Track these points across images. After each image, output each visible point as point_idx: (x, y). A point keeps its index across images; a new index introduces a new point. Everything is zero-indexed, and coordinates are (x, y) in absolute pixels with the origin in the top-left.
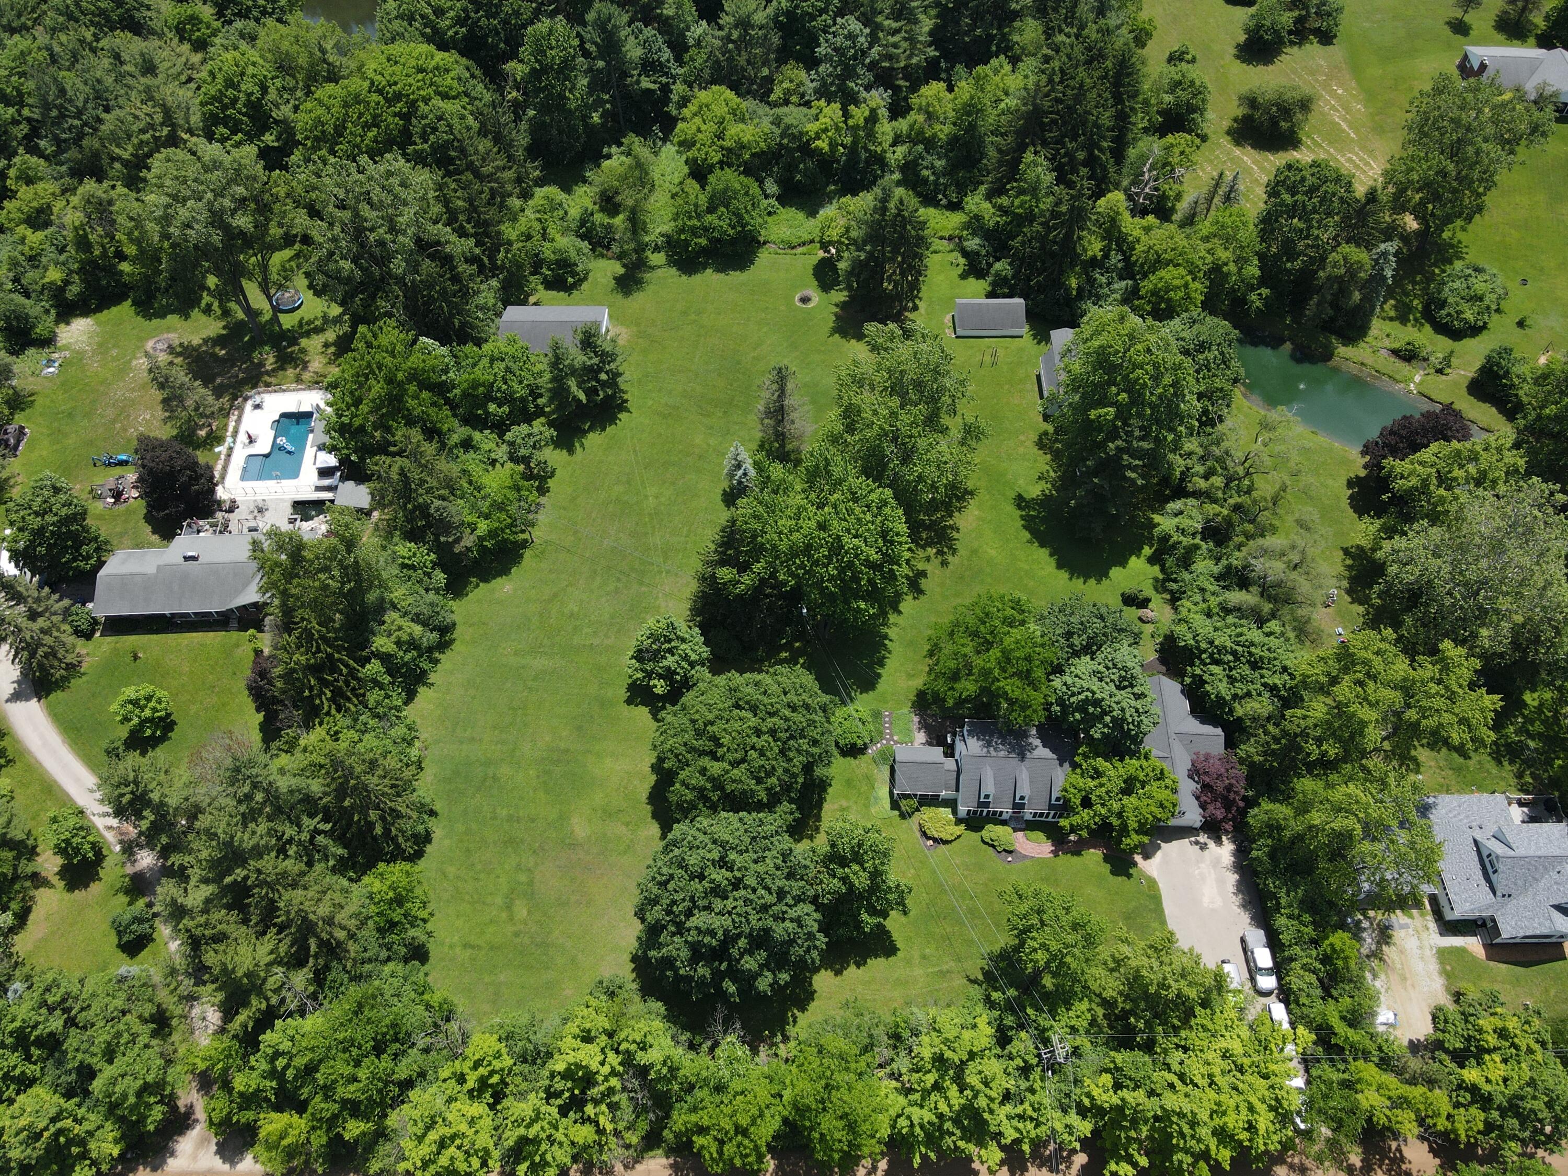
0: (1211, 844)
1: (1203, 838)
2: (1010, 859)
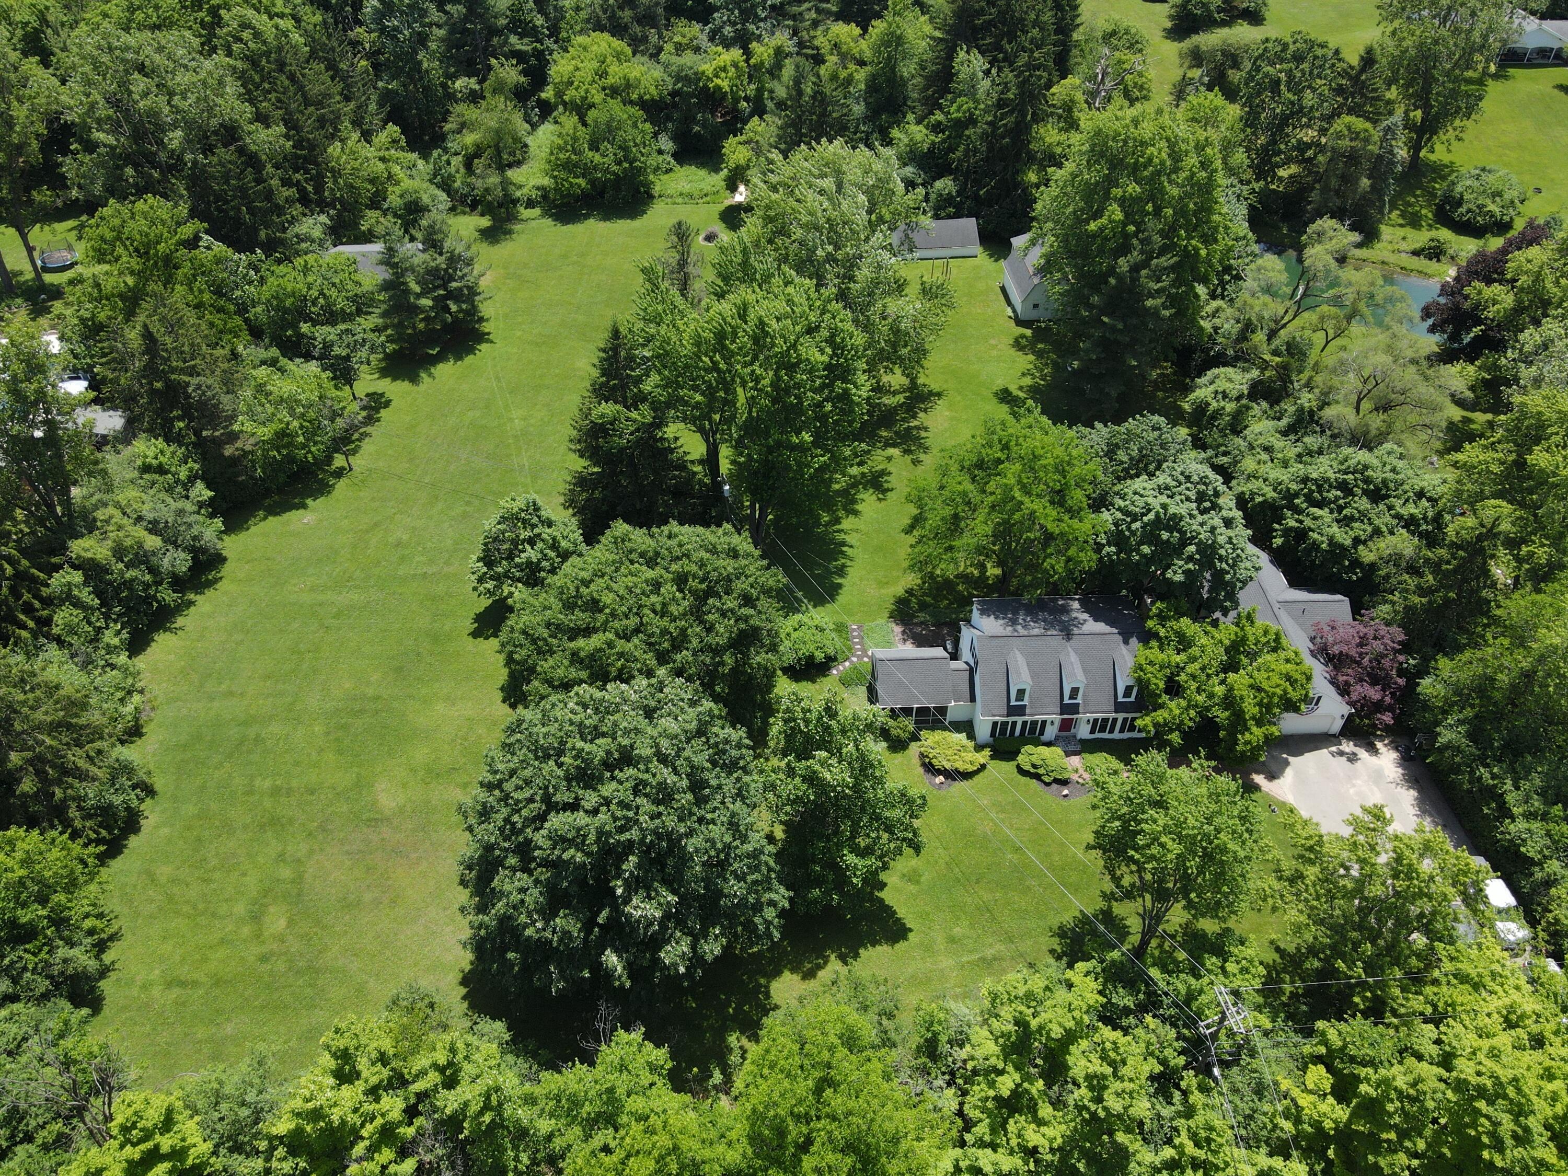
0: (1363, 754)
2: (1066, 792)
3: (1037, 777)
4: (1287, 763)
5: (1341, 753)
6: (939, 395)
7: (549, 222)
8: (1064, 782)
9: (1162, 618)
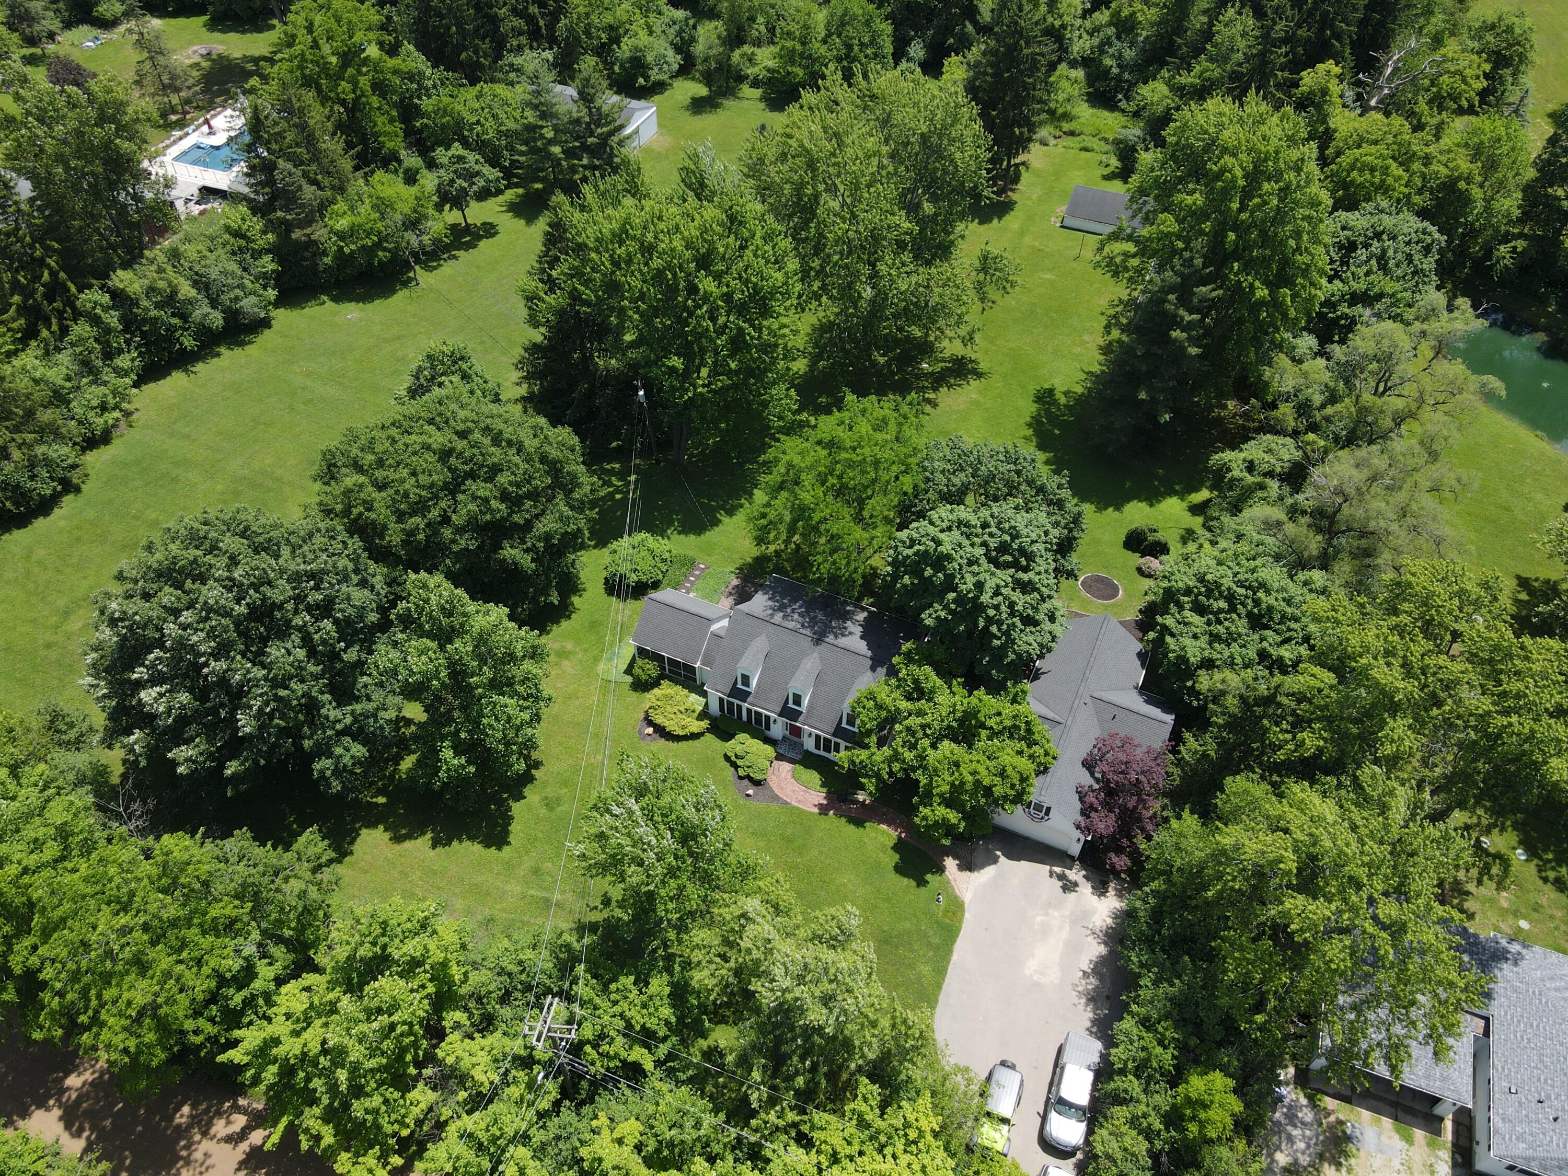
0: (1086, 889)
1: (1076, 874)
2: (750, 792)
3: (735, 766)
4: (995, 861)
5: (1062, 877)
6: (979, 375)
7: (762, 105)
8: (757, 783)
9: (909, 659)
